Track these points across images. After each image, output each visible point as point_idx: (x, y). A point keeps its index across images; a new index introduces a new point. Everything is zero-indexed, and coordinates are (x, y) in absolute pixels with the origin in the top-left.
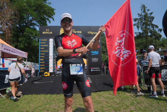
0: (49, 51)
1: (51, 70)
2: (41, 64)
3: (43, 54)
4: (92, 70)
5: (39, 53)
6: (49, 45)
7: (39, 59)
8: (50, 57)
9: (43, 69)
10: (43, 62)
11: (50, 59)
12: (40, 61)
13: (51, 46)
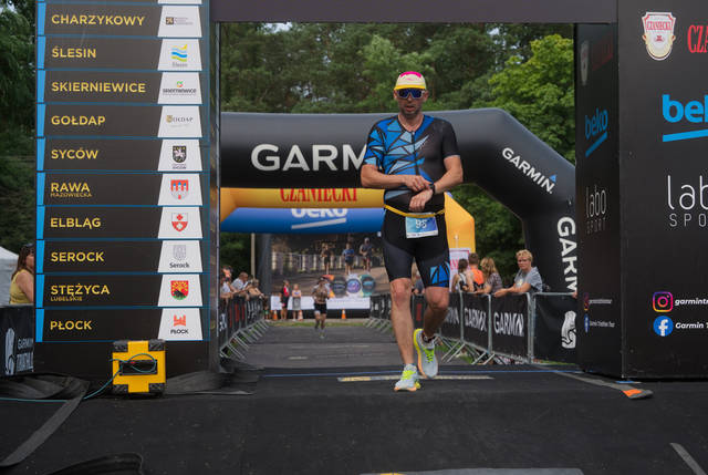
0: (154, 80)
1: (181, 320)
2: (66, 248)
3: (84, 121)
4: (663, 327)
5: (41, 111)
6: (153, 14)
7: (41, 178)
8: (166, 162)
9: (88, 298)
10: (87, 223)
11: (166, 180)
12: (45, 202)
13: (183, 21)
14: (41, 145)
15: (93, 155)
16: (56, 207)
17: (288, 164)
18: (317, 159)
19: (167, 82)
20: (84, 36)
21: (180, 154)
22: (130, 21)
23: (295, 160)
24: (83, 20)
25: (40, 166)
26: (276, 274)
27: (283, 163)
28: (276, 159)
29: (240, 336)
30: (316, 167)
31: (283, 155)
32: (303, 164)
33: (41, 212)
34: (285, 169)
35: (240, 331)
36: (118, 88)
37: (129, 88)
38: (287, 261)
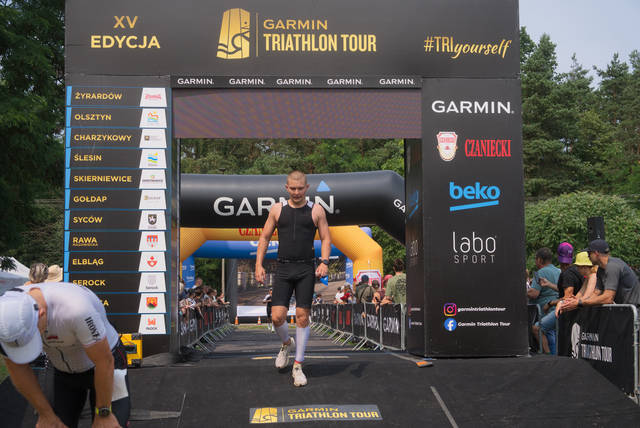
2: (82, 278)
3: (94, 199)
5: (68, 193)
6: (137, 134)
7: (67, 235)
10: (95, 262)
11: (144, 236)
12: (70, 250)
13: (155, 138)
14: (67, 214)
15: (99, 220)
16: (76, 252)
17: (240, 211)
18: (260, 207)
19: (145, 175)
20: (94, 147)
21: (153, 220)
22: (123, 138)
23: (245, 208)
24: (94, 138)
25: (67, 228)
26: (241, 288)
27: (236, 210)
28: (232, 208)
29: (208, 335)
30: (260, 213)
31: (236, 204)
32: (251, 211)
33: (67, 256)
34: (238, 214)
35: (209, 332)
36: (115, 179)
37: (122, 179)
38: (250, 279)
